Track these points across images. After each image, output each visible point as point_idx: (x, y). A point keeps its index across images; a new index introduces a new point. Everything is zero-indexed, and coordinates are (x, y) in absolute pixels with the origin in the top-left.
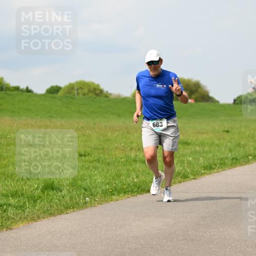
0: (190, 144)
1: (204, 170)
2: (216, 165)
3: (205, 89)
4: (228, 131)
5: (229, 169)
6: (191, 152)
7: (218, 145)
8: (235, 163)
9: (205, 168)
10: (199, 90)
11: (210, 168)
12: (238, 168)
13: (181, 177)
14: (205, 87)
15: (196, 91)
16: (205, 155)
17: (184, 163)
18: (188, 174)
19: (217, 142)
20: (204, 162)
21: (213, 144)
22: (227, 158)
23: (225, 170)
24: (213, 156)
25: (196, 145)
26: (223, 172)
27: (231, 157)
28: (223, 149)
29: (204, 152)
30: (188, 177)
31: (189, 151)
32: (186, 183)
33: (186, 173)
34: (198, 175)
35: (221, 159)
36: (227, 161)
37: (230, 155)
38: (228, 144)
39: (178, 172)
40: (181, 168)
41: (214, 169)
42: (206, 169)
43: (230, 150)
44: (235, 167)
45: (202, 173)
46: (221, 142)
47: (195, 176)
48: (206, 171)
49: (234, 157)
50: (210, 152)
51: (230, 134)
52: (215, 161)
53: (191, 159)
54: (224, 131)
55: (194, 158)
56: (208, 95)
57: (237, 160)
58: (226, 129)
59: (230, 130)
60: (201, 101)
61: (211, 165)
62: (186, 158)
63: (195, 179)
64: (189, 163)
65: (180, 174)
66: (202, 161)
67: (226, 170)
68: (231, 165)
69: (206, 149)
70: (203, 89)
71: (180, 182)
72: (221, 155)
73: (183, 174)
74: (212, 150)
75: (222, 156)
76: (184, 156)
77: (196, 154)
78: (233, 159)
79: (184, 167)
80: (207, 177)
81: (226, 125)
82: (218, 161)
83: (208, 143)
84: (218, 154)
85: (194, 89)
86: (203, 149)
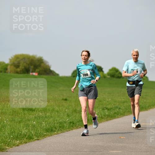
0: (34, 111)
1: (46, 132)
2: (56, 128)
3: (47, 64)
4: (66, 100)
5: (67, 131)
6: (35, 117)
7: (57, 111)
8: (72, 126)
9: (47, 130)
10: (42, 65)
11: (51, 131)
12: (74, 131)
13: (27, 139)
14: (47, 62)
15: (40, 66)
16: (47, 120)
17: (29, 126)
18: (33, 135)
19: (57, 108)
20: (46, 125)
21: (53, 110)
22: (66, 122)
23: (63, 132)
24: (54, 121)
25: (39, 111)
26: (62, 134)
27: (69, 121)
28: (62, 114)
29: (46, 117)
30: (33, 139)
31: (34, 116)
32: (31, 143)
33: (31, 135)
34: (41, 137)
35: (61, 123)
36: (65, 125)
37: (68, 119)
38: (66, 110)
39: (24, 134)
40: (27, 131)
41: (55, 131)
42: (48, 132)
43: (68, 116)
44: (72, 130)
45: (45, 135)
46: (61, 108)
47: (38, 137)
48: (48, 133)
49: (71, 121)
50: (51, 117)
51: (68, 102)
52: (56, 125)
53: (35, 123)
54: (63, 99)
55: (38, 123)
56: (50, 69)
57: (74, 123)
58: (65, 98)
59: (68, 98)
60: (43, 74)
61: (52, 128)
62: (30, 122)
63: (39, 140)
64: (34, 126)
65: (26, 136)
66: (45, 125)
67: (65, 132)
68: (69, 128)
69: (48, 114)
70: (45, 64)
71: (26, 143)
72: (60, 119)
73: (29, 136)
74: (53, 115)
75: (61, 121)
76: (29, 121)
77: (40, 119)
78: (70, 123)
79: (29, 130)
80: (49, 138)
81: (65, 94)
82: (58, 125)
83: (49, 110)
84: (58, 119)
85: (38, 64)
86: (46, 115)
